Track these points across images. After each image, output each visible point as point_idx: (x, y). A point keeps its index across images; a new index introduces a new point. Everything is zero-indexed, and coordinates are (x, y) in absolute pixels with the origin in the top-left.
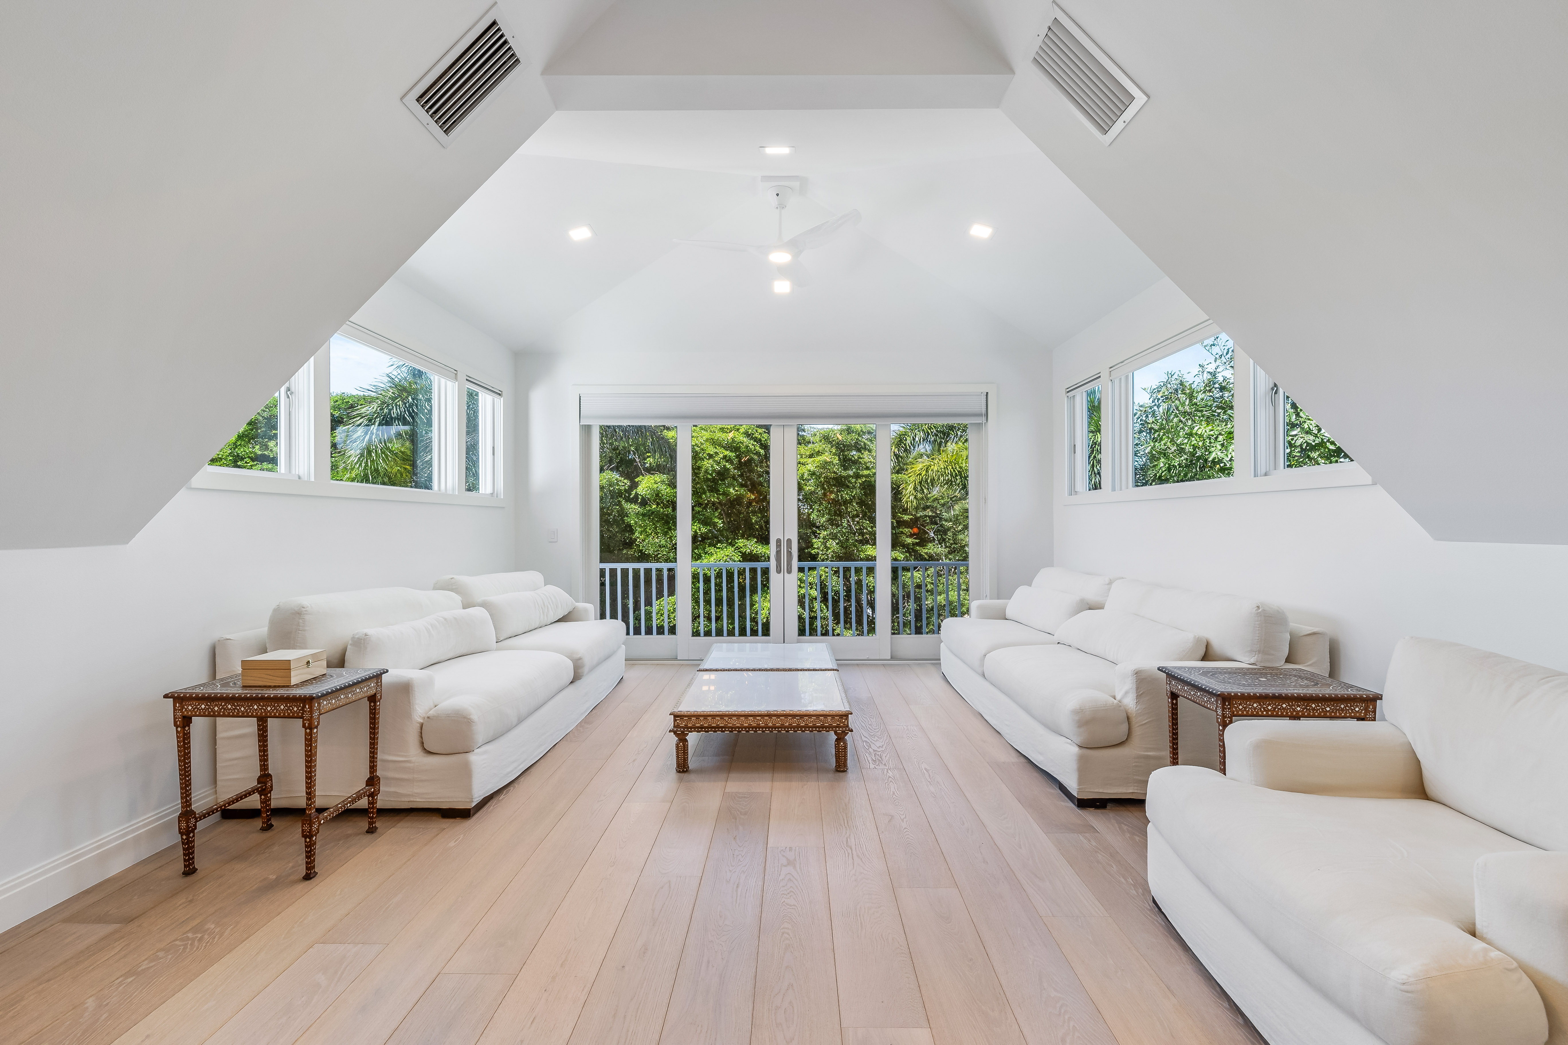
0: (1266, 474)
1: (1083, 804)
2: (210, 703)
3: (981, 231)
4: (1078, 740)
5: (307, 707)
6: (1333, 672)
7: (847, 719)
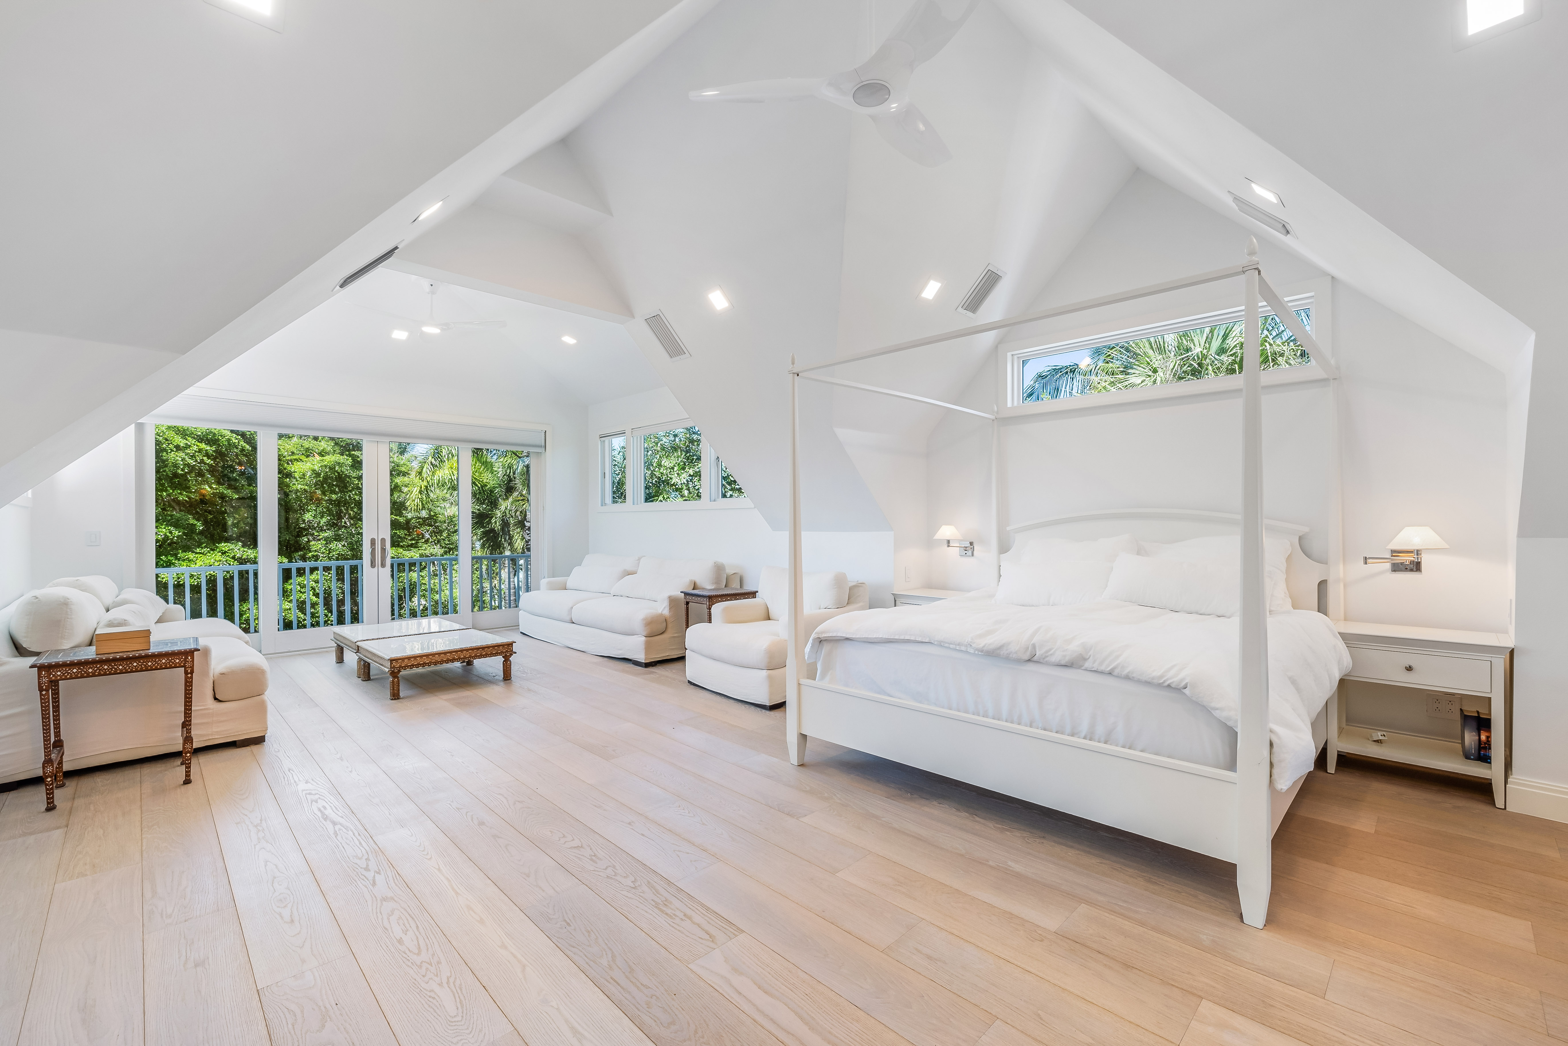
0: (714, 501)
1: (647, 665)
2: (84, 667)
3: (569, 340)
4: (645, 634)
5: (189, 658)
6: (741, 586)
7: (512, 646)
